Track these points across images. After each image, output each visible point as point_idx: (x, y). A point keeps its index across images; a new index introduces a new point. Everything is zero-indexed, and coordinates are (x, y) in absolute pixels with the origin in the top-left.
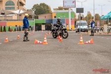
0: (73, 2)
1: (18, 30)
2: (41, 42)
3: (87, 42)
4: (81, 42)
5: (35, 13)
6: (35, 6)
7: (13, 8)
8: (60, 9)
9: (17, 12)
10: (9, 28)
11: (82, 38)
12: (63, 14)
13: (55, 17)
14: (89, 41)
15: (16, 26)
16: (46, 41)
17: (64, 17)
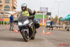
3: (47, 33)
7: (9, 10)
11: (44, 30)
14: (49, 33)
17: (40, 18)
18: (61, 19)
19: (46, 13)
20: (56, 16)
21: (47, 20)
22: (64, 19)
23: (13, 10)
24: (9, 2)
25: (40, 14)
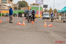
0: (42, 1)
2: (21, 24)
3: (48, 26)
4: (45, 25)
5: (19, 6)
6: (19, 2)
7: (6, 3)
8: (34, 4)
9: (8, 5)
10: (3, 14)
11: (45, 23)
12: (35, 8)
13: (31, 9)
14: (50, 25)
16: (24, 23)
23: (10, 2)
25: (36, 6)
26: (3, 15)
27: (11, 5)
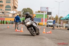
0: (47, 8)
1: (11, 24)
2: (19, 31)
3: (48, 32)
4: (44, 32)
6: (24, 10)
9: (12, 12)
11: (44, 30)
14: (49, 32)
15: (11, 21)
16: (22, 30)
17: (41, 17)
18: (62, 19)
19: (47, 12)
20: (57, 15)
21: (48, 19)
22: (64, 19)
23: (14, 9)
24: (10, 2)
25: (41, 13)
26: (7, 23)
27: (15, 12)
